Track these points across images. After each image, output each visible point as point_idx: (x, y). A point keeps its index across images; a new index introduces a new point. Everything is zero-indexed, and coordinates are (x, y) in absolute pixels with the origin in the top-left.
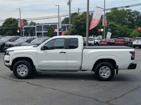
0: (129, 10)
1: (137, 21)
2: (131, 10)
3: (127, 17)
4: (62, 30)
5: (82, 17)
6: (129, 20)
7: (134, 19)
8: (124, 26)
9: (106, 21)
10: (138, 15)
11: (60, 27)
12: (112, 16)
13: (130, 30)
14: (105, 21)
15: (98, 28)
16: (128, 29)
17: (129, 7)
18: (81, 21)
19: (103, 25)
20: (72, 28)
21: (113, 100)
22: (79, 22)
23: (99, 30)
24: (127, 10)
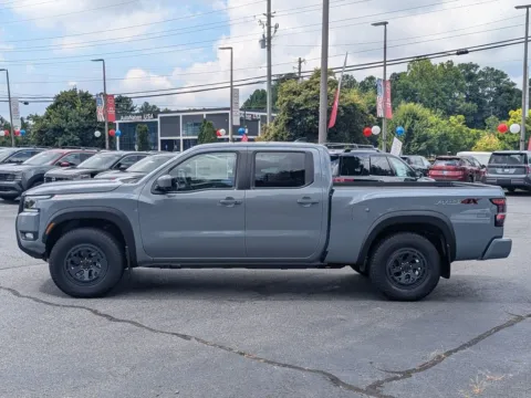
0: (469, 67)
1: (494, 103)
2: (477, 67)
3: (461, 90)
4: (241, 129)
5: (307, 87)
6: (468, 100)
7: (487, 97)
8: (452, 118)
9: (389, 100)
10: (498, 81)
11: (237, 122)
12: (412, 86)
13: (473, 131)
14: (385, 102)
15: (363, 126)
16: (465, 128)
17: (467, 52)
18: (306, 101)
19: (380, 113)
20: (276, 124)
21: (396, 378)
22: (298, 105)
23: (367, 129)
24: (462, 66)
